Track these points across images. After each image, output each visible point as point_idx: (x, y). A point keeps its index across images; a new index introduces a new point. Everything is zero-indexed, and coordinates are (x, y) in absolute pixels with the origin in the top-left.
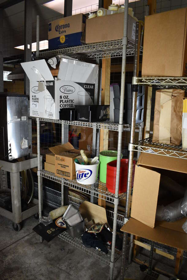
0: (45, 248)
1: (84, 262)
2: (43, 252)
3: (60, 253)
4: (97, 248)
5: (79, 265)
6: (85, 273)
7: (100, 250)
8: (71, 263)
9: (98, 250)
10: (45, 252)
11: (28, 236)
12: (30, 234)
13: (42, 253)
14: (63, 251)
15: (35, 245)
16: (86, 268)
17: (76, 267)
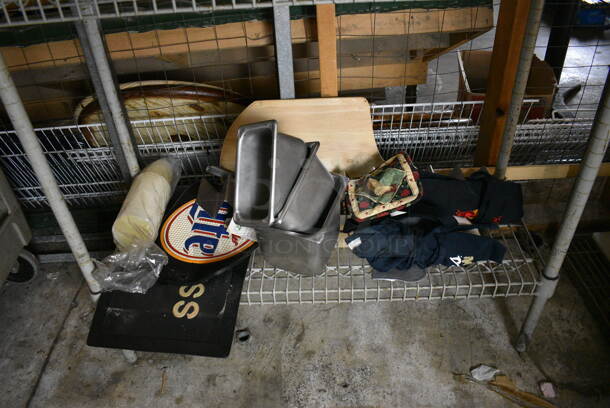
0: (171, 372)
1: (363, 331)
2: (177, 394)
3: (248, 355)
4: (458, 258)
5: (360, 354)
6: (408, 367)
7: (468, 260)
8: (326, 367)
9: (461, 264)
10: (190, 388)
11: (48, 369)
12: (49, 355)
13: (179, 401)
14: (251, 339)
15: (120, 388)
16: (392, 349)
17: (358, 366)
